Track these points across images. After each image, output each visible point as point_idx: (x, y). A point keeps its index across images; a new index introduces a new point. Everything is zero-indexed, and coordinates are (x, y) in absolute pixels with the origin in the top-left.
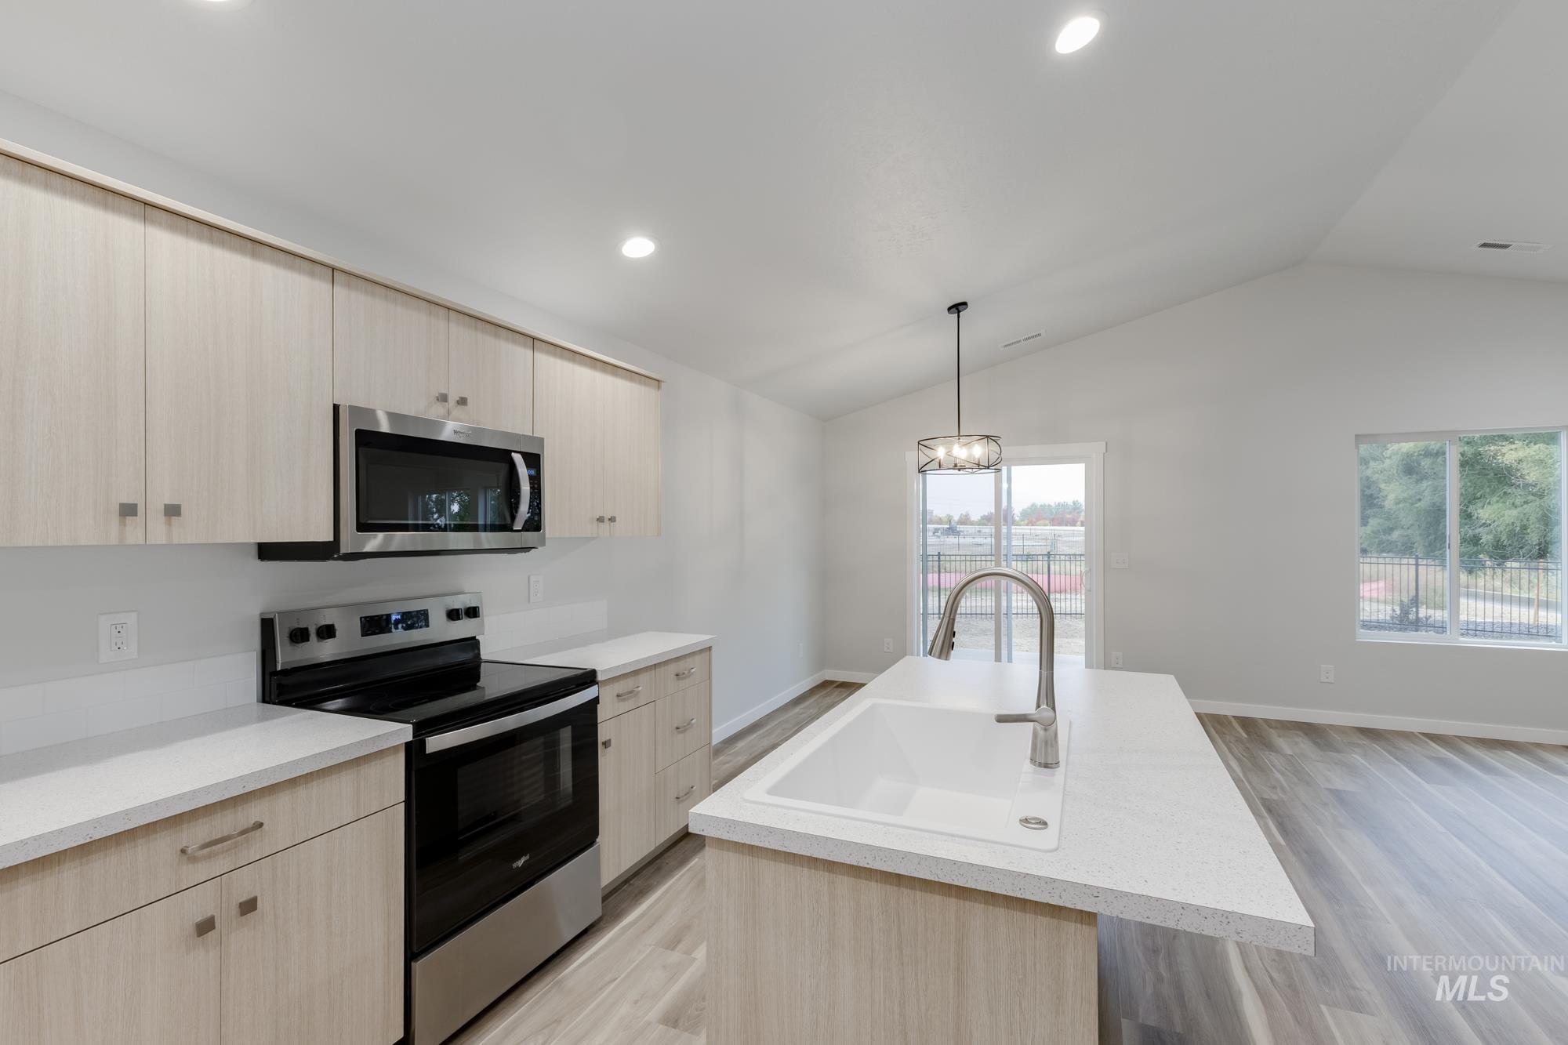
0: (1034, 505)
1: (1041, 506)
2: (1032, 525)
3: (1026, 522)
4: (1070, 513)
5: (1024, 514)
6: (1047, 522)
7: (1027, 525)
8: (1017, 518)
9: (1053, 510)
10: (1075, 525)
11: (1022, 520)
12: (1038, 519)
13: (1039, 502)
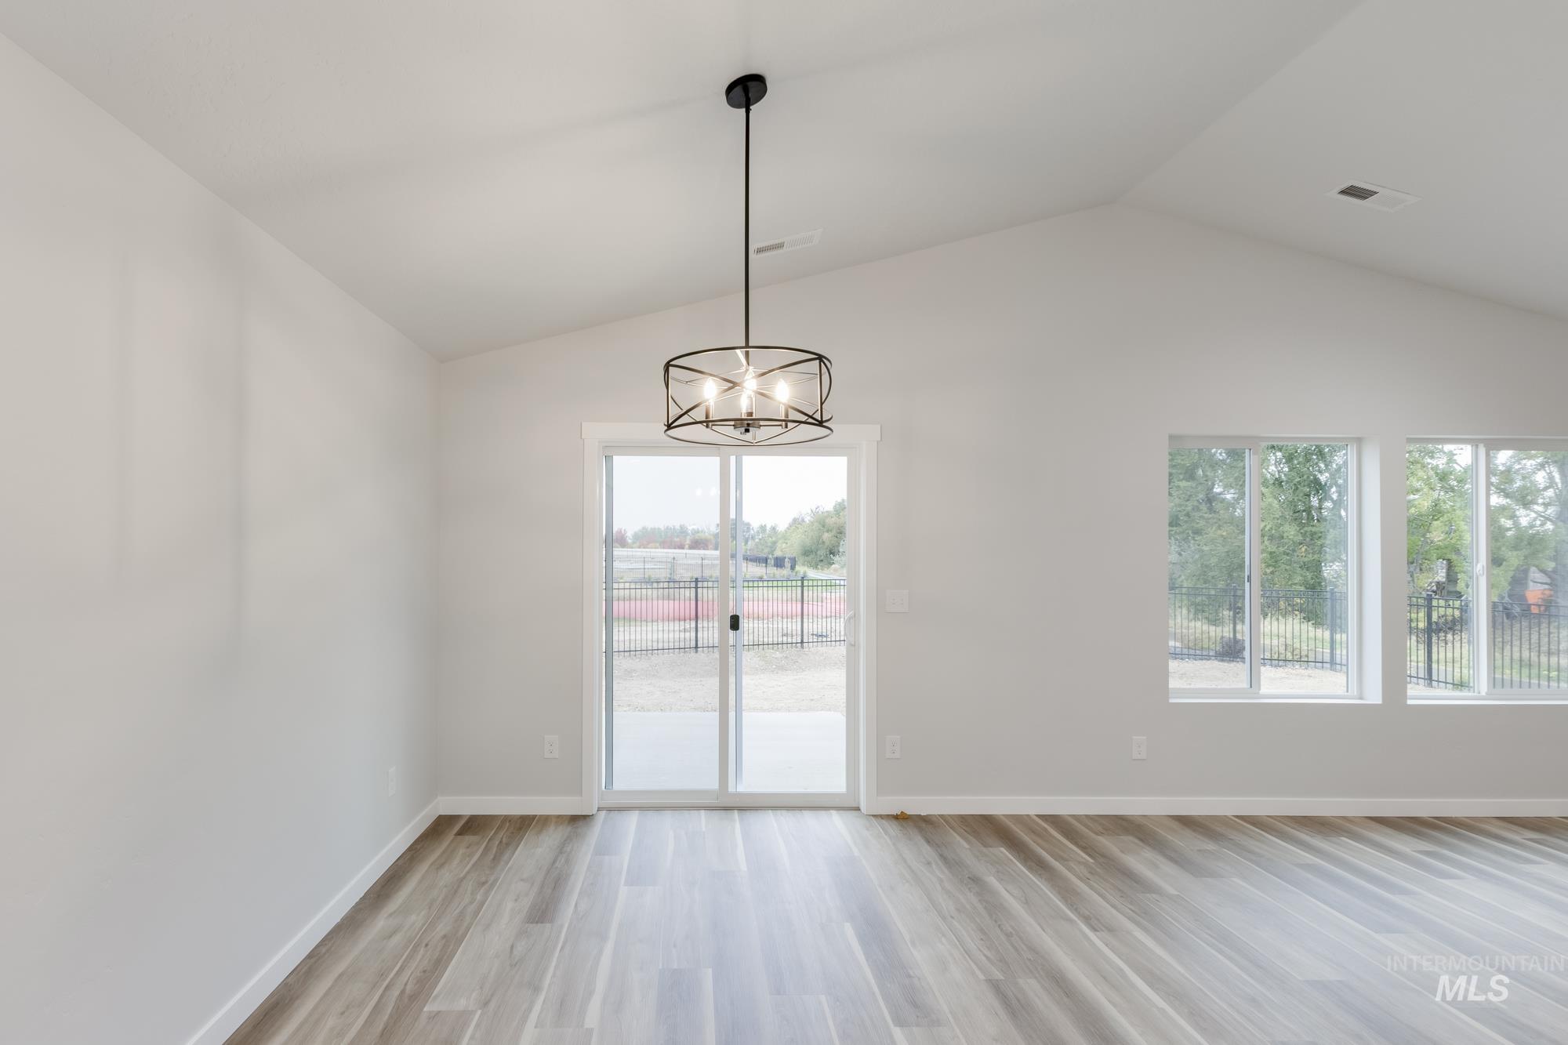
0: (644, 528)
1: (651, 529)
2: (644, 548)
3: (638, 544)
4: (678, 536)
5: (636, 537)
6: (658, 545)
7: (639, 548)
8: (630, 541)
9: (663, 534)
10: (683, 548)
11: (634, 543)
12: (649, 543)
13: (650, 525)
